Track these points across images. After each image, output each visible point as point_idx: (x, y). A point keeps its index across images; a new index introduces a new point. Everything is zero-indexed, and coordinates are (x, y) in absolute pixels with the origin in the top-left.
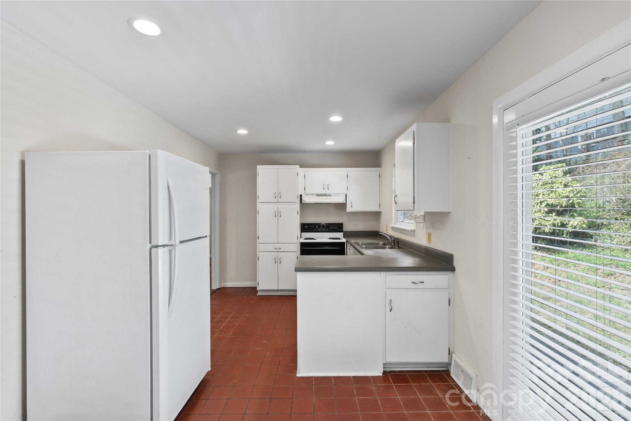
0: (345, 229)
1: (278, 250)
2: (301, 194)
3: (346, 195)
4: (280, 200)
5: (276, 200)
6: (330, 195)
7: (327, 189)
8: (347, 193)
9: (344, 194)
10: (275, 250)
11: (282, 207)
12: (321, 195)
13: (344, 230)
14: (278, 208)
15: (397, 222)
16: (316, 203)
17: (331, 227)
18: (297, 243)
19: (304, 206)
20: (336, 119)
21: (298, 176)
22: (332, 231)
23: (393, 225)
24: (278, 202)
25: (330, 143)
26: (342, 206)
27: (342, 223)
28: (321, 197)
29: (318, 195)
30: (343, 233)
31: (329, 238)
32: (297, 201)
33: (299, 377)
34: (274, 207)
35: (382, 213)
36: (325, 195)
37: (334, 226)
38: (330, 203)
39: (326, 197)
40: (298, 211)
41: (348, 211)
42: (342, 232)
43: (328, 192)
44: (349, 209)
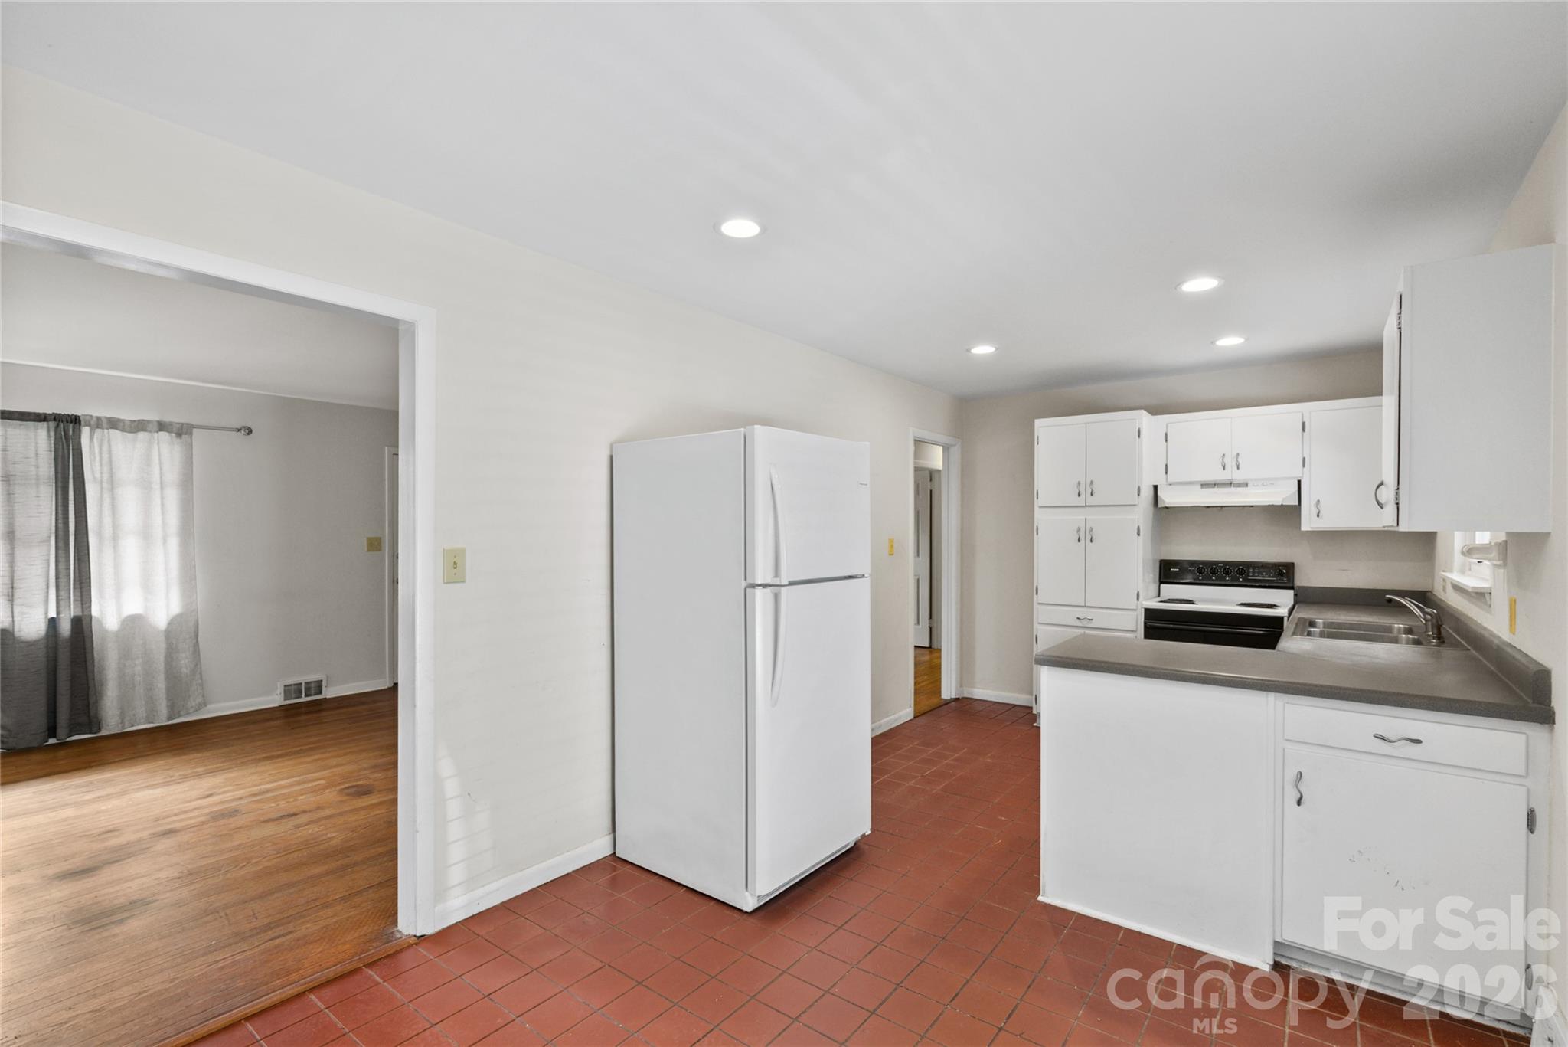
0: (1301, 580)
1: (1085, 623)
2: (1155, 484)
3: (1299, 482)
4: (1091, 501)
5: (1081, 501)
6: (1247, 485)
7: (1235, 468)
8: (1302, 477)
9: (1294, 478)
10: (1079, 624)
11: (1094, 517)
12: (1215, 485)
13: (1299, 582)
14: (1086, 519)
16: (1208, 507)
17: (1254, 573)
18: (1135, 610)
19: (1164, 515)
20: (1200, 285)
21: (1139, 436)
22: (1254, 584)
24: (1086, 506)
25: (1230, 342)
26: (1287, 515)
27: (1293, 564)
28: (1216, 489)
29: (1204, 485)
30: (1292, 591)
31: (1239, 603)
32: (1136, 503)
33: (1042, 902)
34: (1077, 517)
35: (1438, 535)
36: (1230, 484)
37: (1262, 570)
38: (1252, 506)
39: (1232, 489)
40: (1139, 527)
41: (1306, 528)
42: (1292, 588)
43: (1237, 476)
44: (1308, 522)
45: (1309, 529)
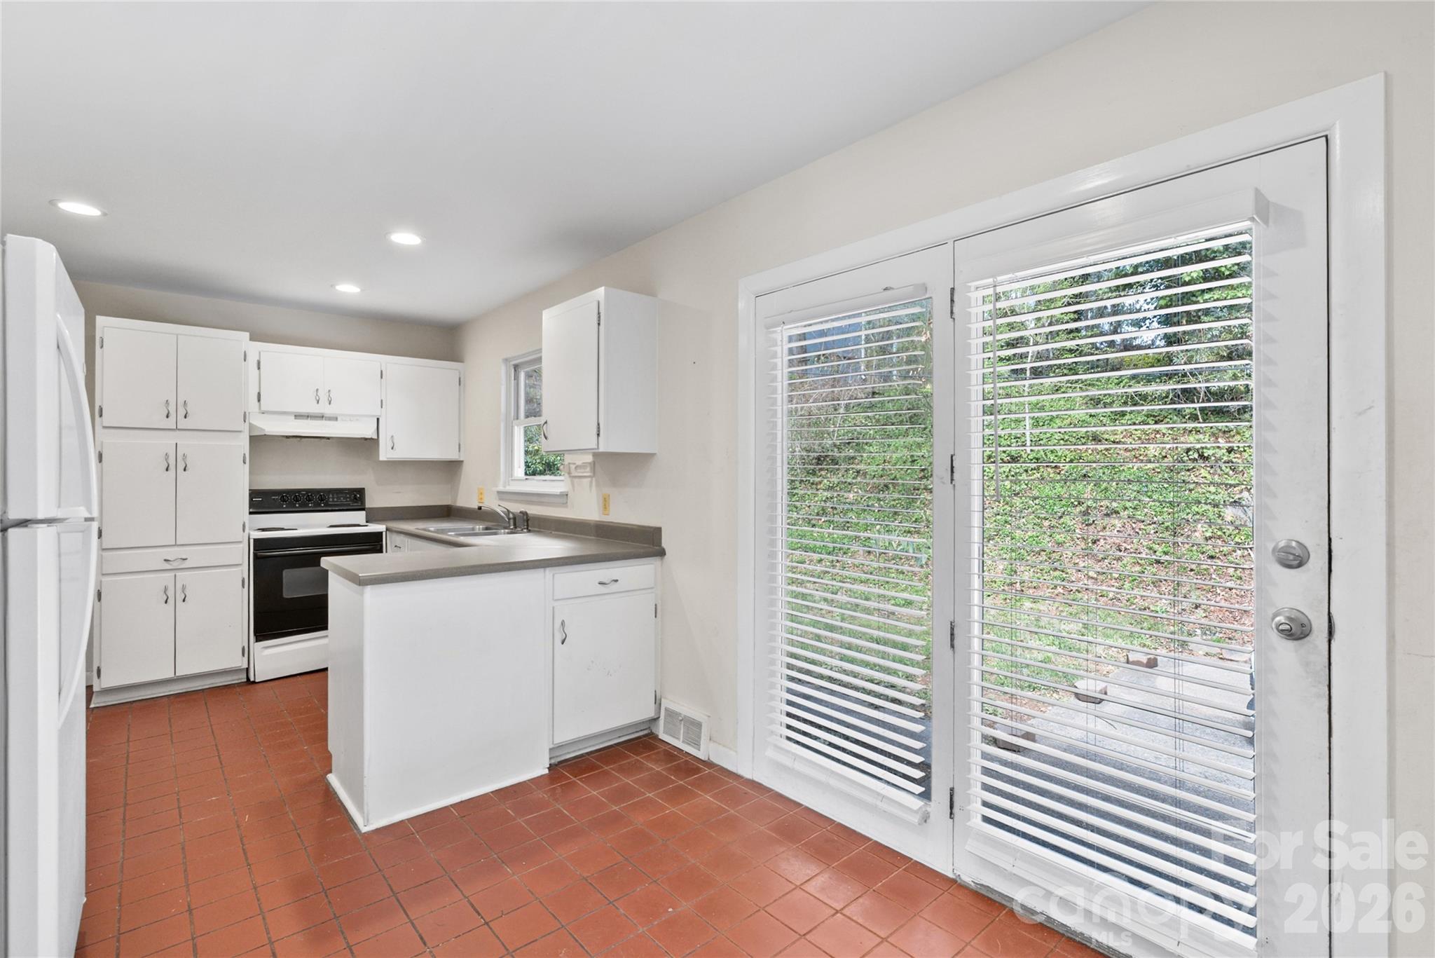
0: (369, 503)
1: (175, 565)
2: (250, 411)
3: (378, 419)
4: (183, 423)
5: (171, 423)
6: (336, 419)
7: (327, 403)
8: (380, 416)
9: (373, 416)
10: (167, 566)
11: (188, 443)
12: (308, 416)
13: (368, 505)
14: (177, 445)
15: (511, 482)
16: (288, 437)
17: (333, 498)
18: (240, 542)
19: (259, 441)
20: (405, 238)
21: (245, 360)
22: (334, 508)
23: (501, 488)
24: (177, 429)
25: (348, 290)
26: (367, 446)
27: (364, 489)
28: (310, 421)
29: (299, 416)
30: (364, 512)
31: (329, 525)
32: (243, 430)
33: (368, 832)
34: (165, 442)
35: (465, 465)
36: (322, 417)
37: (340, 495)
38: (328, 438)
39: (324, 422)
40: (244, 454)
41: (382, 457)
42: (363, 509)
43: (328, 410)
44: (385, 454)
45: (386, 459)
